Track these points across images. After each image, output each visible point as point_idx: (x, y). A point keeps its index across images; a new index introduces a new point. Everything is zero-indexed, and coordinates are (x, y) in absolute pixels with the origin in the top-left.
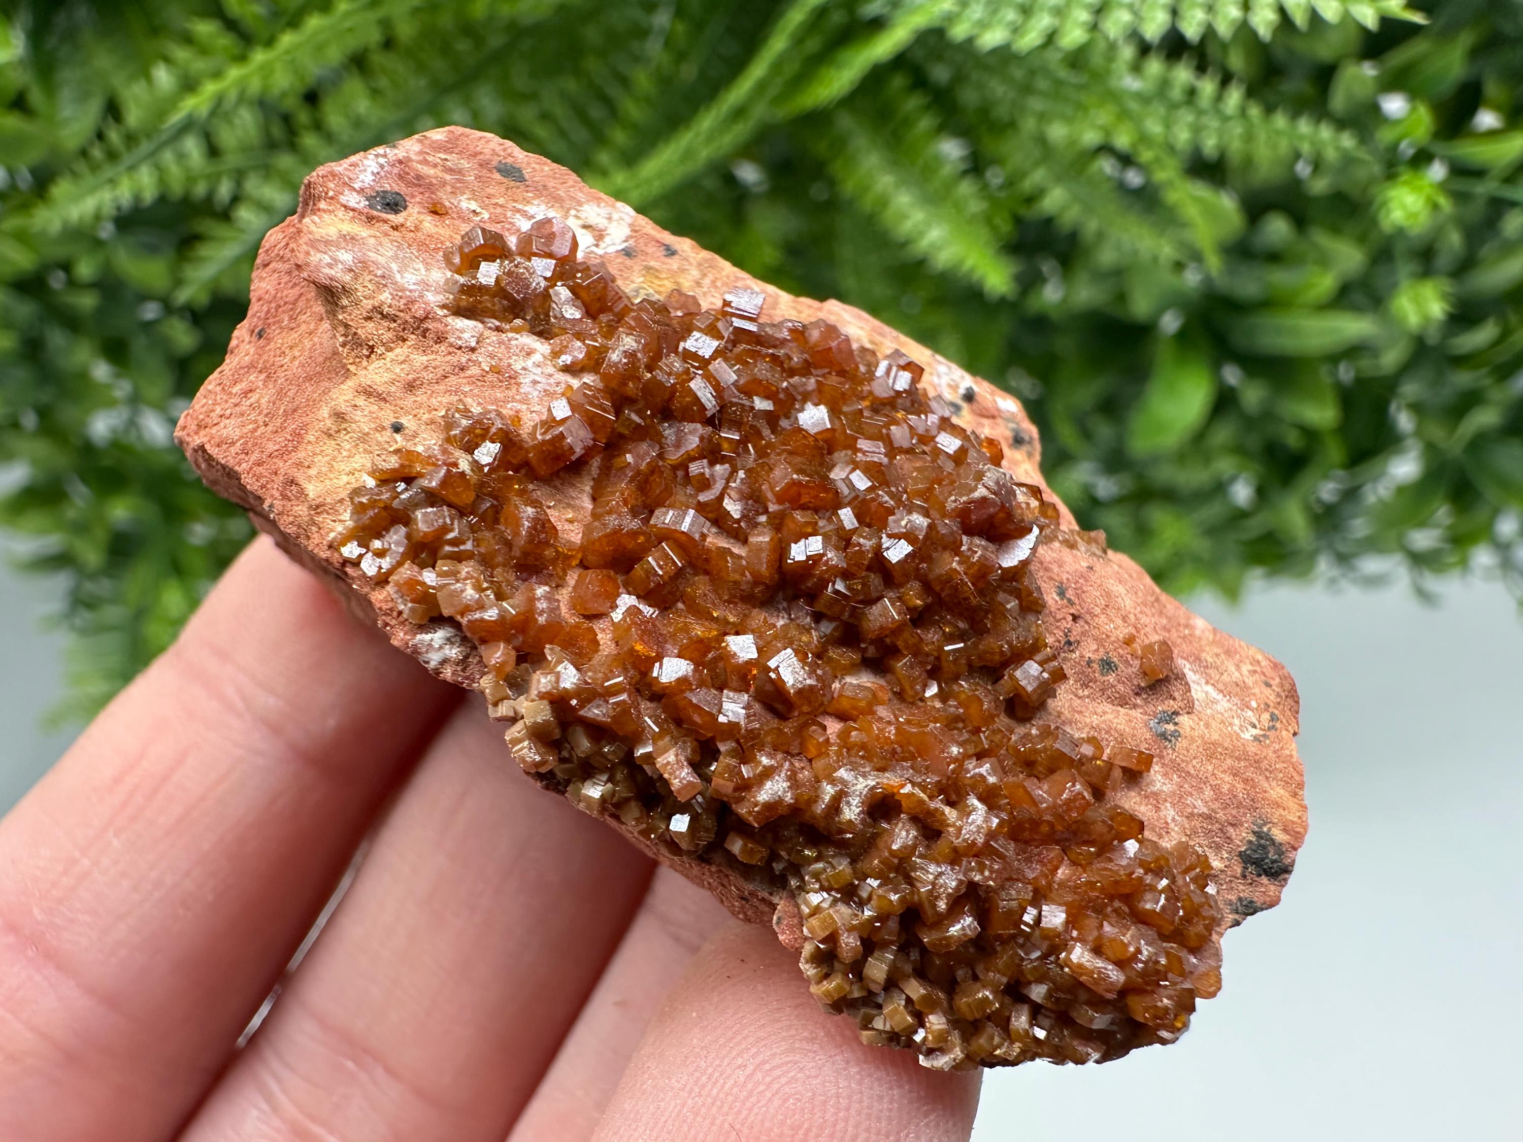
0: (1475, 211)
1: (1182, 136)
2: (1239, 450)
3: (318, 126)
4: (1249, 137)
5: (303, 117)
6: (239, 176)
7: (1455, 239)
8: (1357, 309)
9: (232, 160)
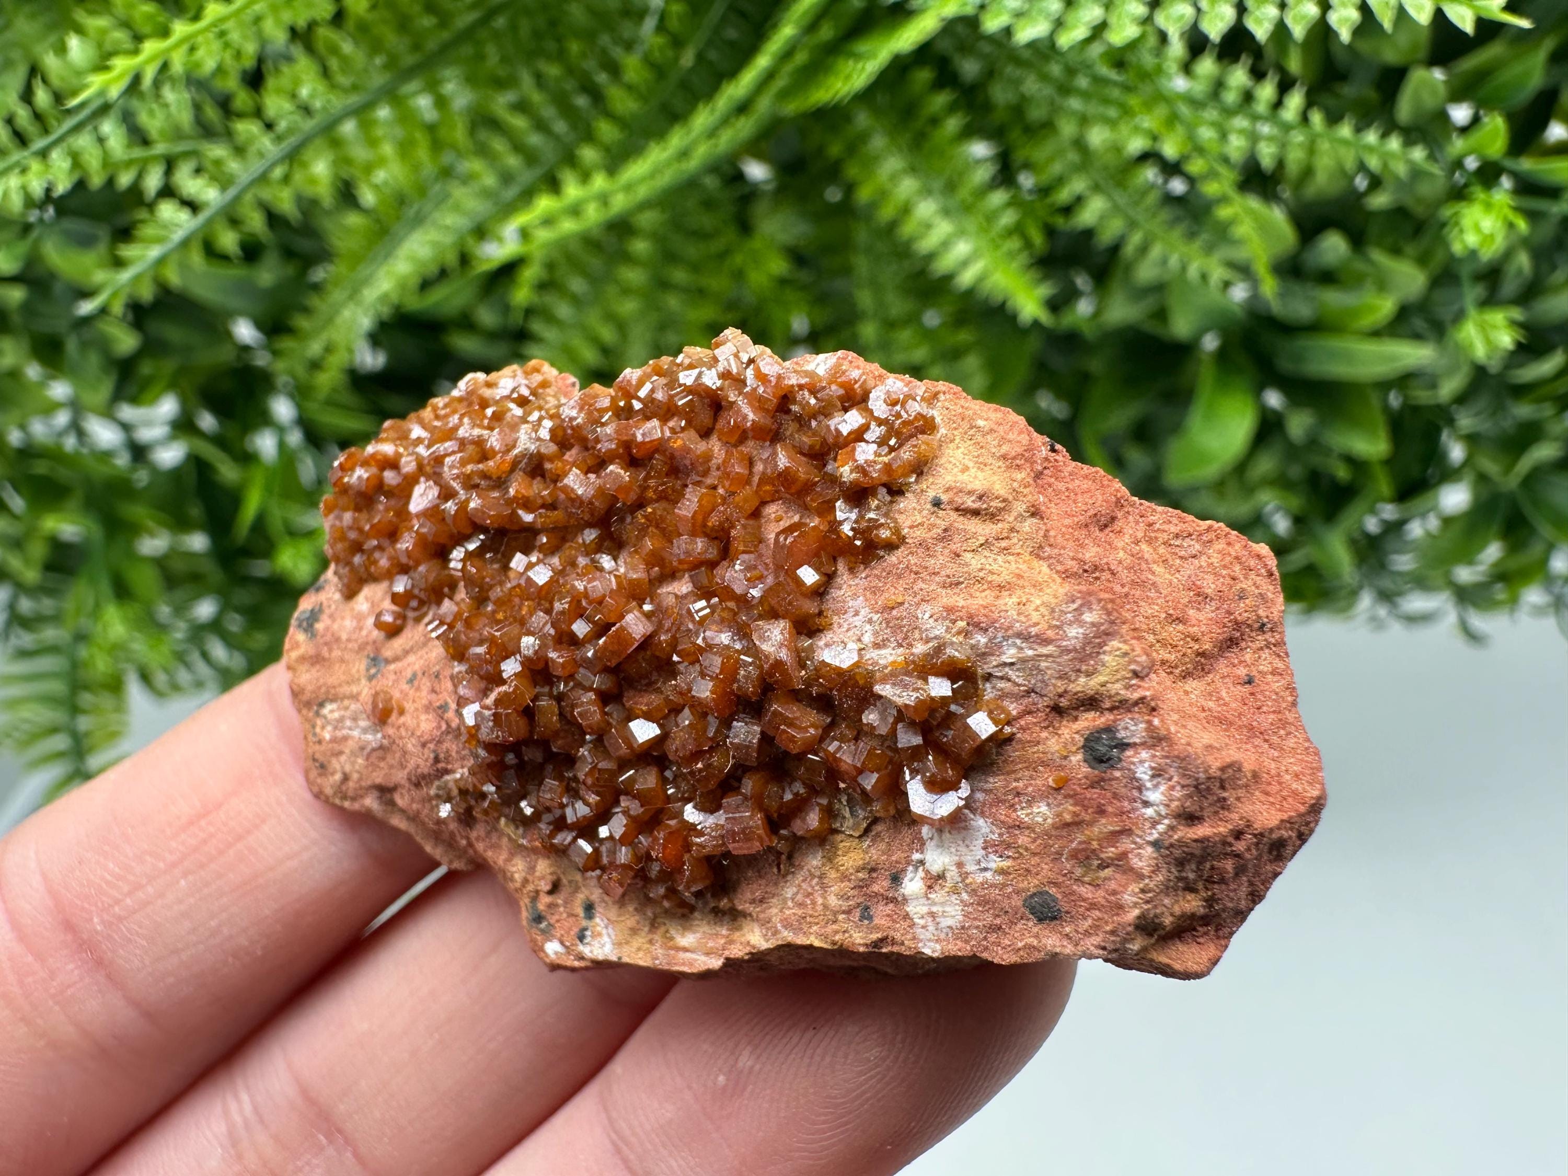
0: (1547, 230)
1: (1236, 145)
2: (1281, 482)
3: (258, 113)
4: (1311, 149)
5: (242, 99)
6: (170, 164)
7: (1523, 260)
8: (1417, 337)
9: (160, 148)
